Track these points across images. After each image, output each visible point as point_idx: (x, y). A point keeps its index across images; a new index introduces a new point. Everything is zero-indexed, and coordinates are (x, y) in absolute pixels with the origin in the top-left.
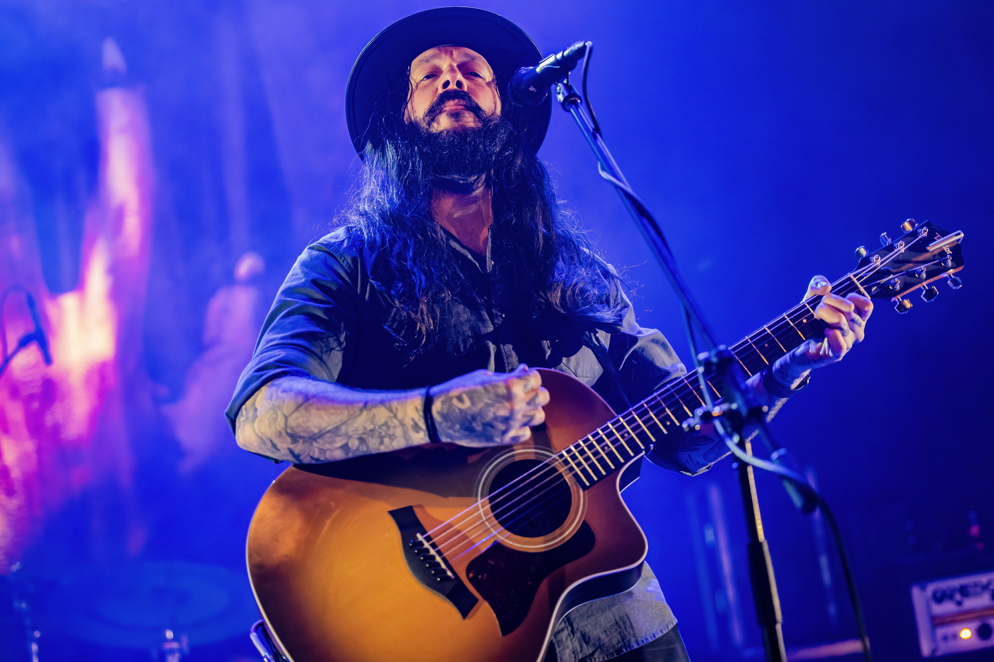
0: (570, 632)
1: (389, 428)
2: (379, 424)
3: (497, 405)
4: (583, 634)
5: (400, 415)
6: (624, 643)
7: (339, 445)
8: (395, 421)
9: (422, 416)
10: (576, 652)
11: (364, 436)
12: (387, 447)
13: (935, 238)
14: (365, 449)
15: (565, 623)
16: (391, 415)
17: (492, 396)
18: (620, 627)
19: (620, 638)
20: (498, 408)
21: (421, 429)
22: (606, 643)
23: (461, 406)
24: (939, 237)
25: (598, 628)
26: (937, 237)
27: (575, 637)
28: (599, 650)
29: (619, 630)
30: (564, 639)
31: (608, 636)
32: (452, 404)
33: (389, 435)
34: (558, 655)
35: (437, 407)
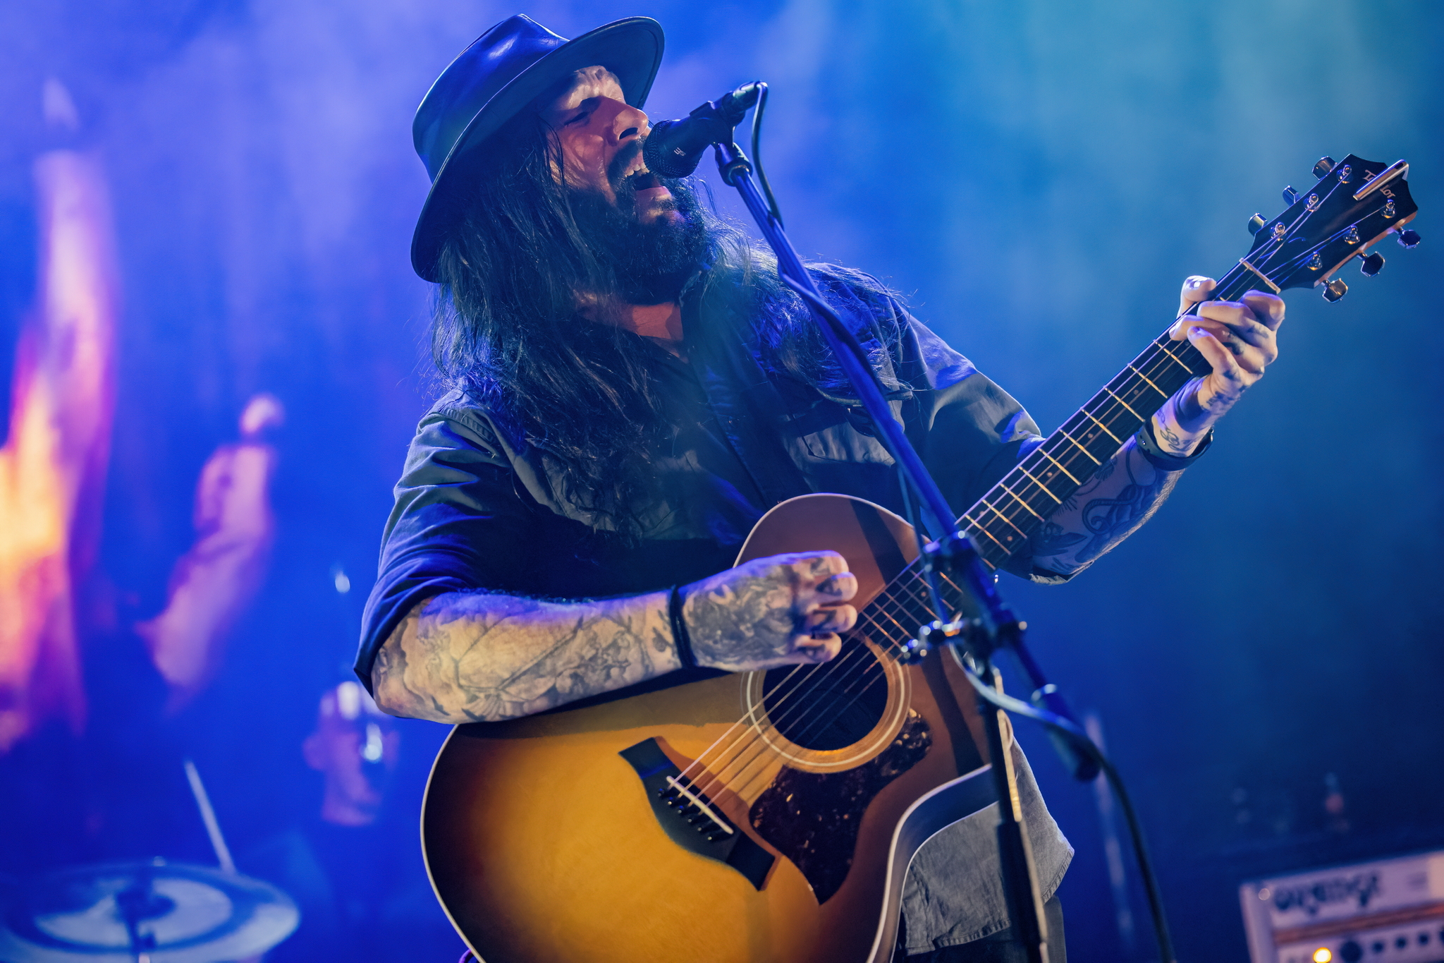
0: (924, 897)
1: (619, 649)
2: (604, 645)
3: (771, 592)
4: (941, 901)
5: (635, 627)
6: (993, 919)
7: (543, 690)
8: (629, 637)
9: (668, 623)
10: (929, 929)
11: (581, 671)
12: (615, 682)
13: (1366, 178)
14: (581, 691)
15: (918, 883)
16: (622, 629)
17: (762, 579)
18: (988, 892)
19: (986, 908)
20: (773, 597)
21: (667, 643)
22: (969, 917)
23: (720, 601)
24: (1372, 176)
25: (959, 894)
26: (1369, 175)
27: (930, 904)
28: (960, 925)
29: (986, 897)
30: (917, 907)
31: (972, 905)
32: (708, 599)
33: (619, 662)
34: (908, 932)
35: (688, 607)
